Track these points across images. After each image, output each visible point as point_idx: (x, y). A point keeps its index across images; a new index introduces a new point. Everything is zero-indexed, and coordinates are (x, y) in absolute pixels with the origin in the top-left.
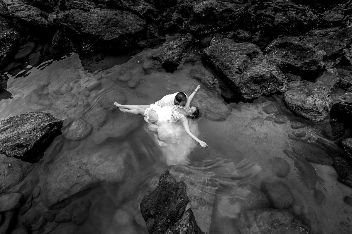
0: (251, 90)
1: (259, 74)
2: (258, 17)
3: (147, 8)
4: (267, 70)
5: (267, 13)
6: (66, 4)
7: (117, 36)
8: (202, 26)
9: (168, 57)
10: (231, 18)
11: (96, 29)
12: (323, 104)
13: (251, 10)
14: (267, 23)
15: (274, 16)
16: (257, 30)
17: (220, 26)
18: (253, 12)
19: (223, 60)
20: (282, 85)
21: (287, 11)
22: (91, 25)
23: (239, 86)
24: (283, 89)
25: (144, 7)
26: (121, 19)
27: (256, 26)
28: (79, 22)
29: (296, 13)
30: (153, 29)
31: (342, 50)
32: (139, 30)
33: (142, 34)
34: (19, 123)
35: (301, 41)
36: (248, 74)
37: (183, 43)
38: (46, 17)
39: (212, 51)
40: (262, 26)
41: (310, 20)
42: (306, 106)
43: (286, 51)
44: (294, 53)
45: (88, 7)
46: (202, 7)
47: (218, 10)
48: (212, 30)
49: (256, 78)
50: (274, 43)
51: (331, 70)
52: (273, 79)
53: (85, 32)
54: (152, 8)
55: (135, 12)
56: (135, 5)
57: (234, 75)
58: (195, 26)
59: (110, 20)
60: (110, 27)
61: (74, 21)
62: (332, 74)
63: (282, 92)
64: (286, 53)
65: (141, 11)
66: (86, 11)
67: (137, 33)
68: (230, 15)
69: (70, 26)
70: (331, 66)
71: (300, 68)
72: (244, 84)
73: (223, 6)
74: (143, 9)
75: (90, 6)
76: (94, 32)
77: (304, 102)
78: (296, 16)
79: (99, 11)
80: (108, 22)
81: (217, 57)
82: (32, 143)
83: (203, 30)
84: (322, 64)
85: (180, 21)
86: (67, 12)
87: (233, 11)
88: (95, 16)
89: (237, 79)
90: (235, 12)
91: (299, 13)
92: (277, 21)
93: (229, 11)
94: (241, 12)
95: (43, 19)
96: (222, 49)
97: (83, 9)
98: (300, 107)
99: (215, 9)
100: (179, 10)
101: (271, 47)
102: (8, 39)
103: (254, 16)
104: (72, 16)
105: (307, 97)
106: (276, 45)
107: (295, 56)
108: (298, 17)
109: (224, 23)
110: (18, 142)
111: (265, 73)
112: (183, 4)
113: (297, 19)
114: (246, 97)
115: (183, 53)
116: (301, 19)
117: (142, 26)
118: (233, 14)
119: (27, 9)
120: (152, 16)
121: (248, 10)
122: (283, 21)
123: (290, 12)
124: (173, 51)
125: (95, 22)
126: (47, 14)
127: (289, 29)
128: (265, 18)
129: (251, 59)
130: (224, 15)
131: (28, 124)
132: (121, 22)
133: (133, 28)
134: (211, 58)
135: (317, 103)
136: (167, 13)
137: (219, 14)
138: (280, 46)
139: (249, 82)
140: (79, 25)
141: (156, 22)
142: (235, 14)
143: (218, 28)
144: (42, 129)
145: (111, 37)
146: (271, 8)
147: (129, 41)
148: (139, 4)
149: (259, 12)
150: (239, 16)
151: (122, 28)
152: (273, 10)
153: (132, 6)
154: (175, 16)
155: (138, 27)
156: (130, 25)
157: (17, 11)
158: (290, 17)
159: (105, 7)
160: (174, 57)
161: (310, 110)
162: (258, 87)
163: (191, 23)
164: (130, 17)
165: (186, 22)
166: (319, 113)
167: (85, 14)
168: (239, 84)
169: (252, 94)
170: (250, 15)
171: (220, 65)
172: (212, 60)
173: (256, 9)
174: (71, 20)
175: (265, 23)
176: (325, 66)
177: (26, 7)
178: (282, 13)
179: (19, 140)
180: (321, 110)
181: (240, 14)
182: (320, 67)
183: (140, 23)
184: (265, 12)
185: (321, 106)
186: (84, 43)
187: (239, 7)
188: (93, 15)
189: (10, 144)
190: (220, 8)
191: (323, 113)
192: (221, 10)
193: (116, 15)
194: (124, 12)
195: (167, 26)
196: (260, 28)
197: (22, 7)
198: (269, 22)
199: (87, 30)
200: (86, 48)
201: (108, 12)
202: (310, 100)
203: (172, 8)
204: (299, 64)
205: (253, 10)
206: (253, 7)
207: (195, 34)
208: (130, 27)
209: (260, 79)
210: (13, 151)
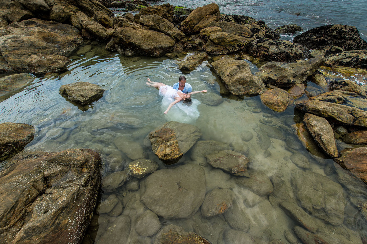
0: (237, 88)
1: (242, 78)
2: (258, 47)
3: (177, 32)
4: (247, 76)
5: (264, 45)
6: (123, 24)
7: (152, 47)
8: (215, 49)
9: (185, 64)
10: (238, 46)
11: (139, 41)
12: (282, 100)
13: (254, 43)
14: (264, 52)
15: (269, 48)
16: (257, 57)
17: (229, 51)
18: (255, 44)
19: (222, 69)
20: (260, 89)
21: (279, 45)
22: (136, 38)
23: (228, 84)
24: (261, 92)
25: (175, 31)
26: (157, 37)
27: (257, 54)
28: (129, 35)
29: (285, 47)
30: (179, 47)
31: (306, 71)
32: (168, 46)
33: (170, 49)
34: (84, 84)
35: (284, 65)
36: (236, 77)
37: (198, 57)
38: (106, 31)
39: (217, 64)
40: (260, 54)
41: (295, 53)
42: (272, 102)
43: (271, 71)
44: (276, 71)
45: (137, 27)
46: (216, 36)
47: (228, 39)
48: (223, 52)
49: (240, 80)
50: (265, 65)
51: (299, 85)
52: (253, 84)
53: (132, 42)
54: (181, 33)
55: (168, 34)
56: (169, 29)
57: (226, 77)
58: (210, 48)
59: (150, 37)
60: (149, 41)
61: (126, 34)
62: (299, 87)
63: (260, 93)
64: (271, 72)
65: (172, 34)
66: (135, 29)
67: (166, 48)
68: (237, 44)
69: (123, 37)
70: (300, 82)
71: (276, 81)
72: (232, 83)
73: (232, 37)
74: (174, 33)
75: (138, 27)
76: (137, 43)
77: (271, 99)
78: (284, 49)
79: (144, 30)
80: (148, 38)
81: (219, 68)
82: (89, 97)
83: (215, 51)
84: (292, 80)
85: (200, 44)
86: (123, 29)
87: (240, 41)
88: (140, 33)
89: (227, 79)
90: (241, 42)
91: (287, 47)
92: (271, 51)
93: (236, 41)
94: (246, 43)
95: (104, 31)
96: (223, 63)
97: (133, 28)
98: (268, 102)
99: (225, 38)
100: (201, 37)
101: (263, 68)
102: (76, 41)
103: (255, 46)
104: (126, 31)
105: (274, 96)
106: (266, 66)
107: (276, 74)
108: (287, 50)
109: (232, 49)
110: (82, 93)
111: (246, 77)
112: (205, 33)
113: (285, 52)
114: (233, 93)
115: (197, 64)
116: (289, 51)
117: (171, 44)
118: (239, 44)
119: (94, 24)
120: (179, 38)
121: (252, 42)
122: (275, 52)
123: (281, 46)
124: (190, 61)
125: (140, 37)
126: (106, 29)
127: (280, 57)
128: (263, 48)
129: (240, 69)
130: (232, 43)
131: (88, 86)
132: (157, 39)
133: (165, 44)
134: (215, 68)
135: (278, 100)
136: (192, 38)
137: (229, 42)
138: (268, 67)
139: (236, 82)
140: (129, 37)
141: (182, 42)
142: (241, 43)
143: (227, 52)
144: (96, 90)
145: (148, 47)
146: (268, 42)
147: (159, 52)
148: (172, 29)
149: (259, 44)
150: (244, 45)
151: (157, 43)
152: (269, 44)
153: (167, 30)
154: (198, 41)
155: (168, 44)
156: (163, 41)
157: (89, 24)
158: (280, 50)
159: (148, 29)
160: (189, 65)
161: (274, 104)
162: (242, 87)
163: (207, 46)
164: (164, 36)
165: (204, 45)
166: (279, 106)
167: (134, 31)
168: (228, 83)
169: (237, 92)
170: (253, 46)
171: (220, 72)
172: (216, 69)
173: (258, 42)
174: (124, 33)
175: (263, 52)
176: (293, 82)
177: (95, 23)
178: (276, 46)
179: (83, 93)
180: (280, 104)
181: (246, 44)
182: (289, 81)
183: (170, 41)
184: (263, 44)
185: (281, 102)
186: (128, 50)
187: (245, 39)
188: (139, 32)
189: (78, 93)
190: (229, 38)
191: (282, 106)
192: (230, 40)
193: (155, 34)
194: (161, 33)
195: (190, 46)
196: (260, 56)
197: (92, 23)
198: (265, 51)
199: (133, 41)
200: (128, 53)
201: (150, 32)
202: (275, 98)
203: (197, 35)
204: (275, 78)
205: (255, 42)
206: (256, 41)
207: (209, 54)
208: (162, 43)
209: (243, 81)
210: (79, 97)
